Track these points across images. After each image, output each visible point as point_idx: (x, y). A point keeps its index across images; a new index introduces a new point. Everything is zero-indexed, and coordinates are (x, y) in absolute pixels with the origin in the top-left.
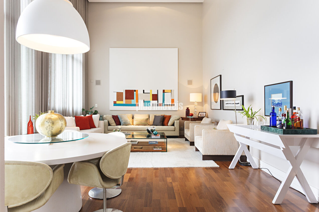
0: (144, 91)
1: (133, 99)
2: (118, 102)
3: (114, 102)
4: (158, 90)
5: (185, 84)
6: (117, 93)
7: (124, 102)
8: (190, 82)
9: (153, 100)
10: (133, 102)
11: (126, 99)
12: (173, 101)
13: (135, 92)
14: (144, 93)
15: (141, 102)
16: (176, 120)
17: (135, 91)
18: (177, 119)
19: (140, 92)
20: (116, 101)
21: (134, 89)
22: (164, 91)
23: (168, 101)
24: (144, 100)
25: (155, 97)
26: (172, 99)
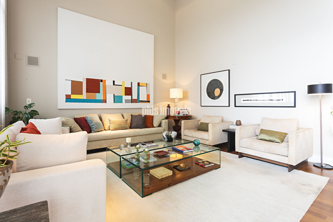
0: (114, 82)
1: (99, 92)
2: (73, 97)
3: (66, 95)
4: (132, 83)
5: (160, 78)
6: (72, 82)
7: (84, 96)
8: (164, 77)
9: (126, 95)
10: (99, 96)
11: (87, 92)
12: (148, 96)
13: (101, 83)
14: (114, 84)
15: (110, 98)
16: (163, 120)
17: (102, 81)
18: (163, 118)
19: (109, 83)
20: (70, 94)
21: (100, 78)
22: (139, 84)
23: (143, 97)
24: (114, 95)
25: (128, 91)
26: (148, 95)
